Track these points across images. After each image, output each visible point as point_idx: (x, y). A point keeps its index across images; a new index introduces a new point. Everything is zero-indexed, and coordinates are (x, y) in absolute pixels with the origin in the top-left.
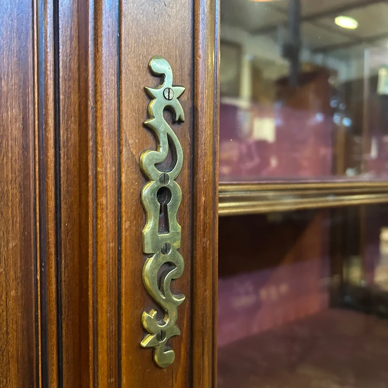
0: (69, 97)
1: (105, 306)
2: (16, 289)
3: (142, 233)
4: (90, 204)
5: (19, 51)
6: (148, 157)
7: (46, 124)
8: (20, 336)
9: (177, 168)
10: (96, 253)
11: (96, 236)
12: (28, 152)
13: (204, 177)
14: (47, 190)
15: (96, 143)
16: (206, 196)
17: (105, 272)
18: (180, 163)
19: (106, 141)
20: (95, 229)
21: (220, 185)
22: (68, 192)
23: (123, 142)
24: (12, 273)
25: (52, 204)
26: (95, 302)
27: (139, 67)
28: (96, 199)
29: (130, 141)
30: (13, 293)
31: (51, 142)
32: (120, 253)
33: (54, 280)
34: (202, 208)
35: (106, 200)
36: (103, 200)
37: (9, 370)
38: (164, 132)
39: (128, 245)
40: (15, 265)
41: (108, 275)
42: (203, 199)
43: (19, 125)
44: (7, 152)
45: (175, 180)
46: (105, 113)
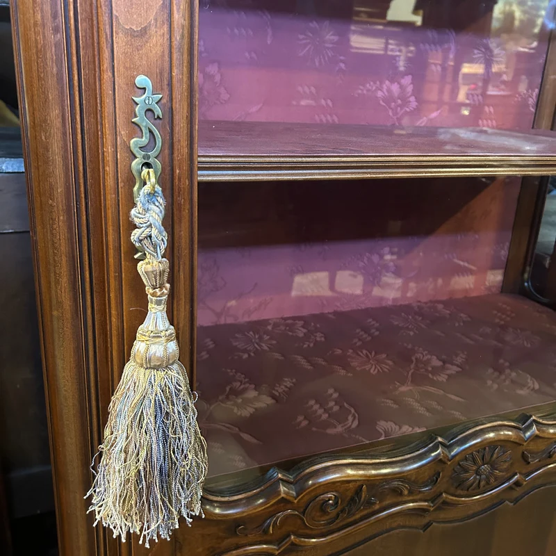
0: (89, 102)
1: (111, 231)
2: (63, 216)
3: (132, 191)
4: (101, 170)
5: (57, 74)
6: (134, 142)
7: (76, 119)
8: (67, 242)
9: (156, 150)
10: (105, 200)
11: (104, 190)
12: (66, 136)
13: (178, 156)
14: (78, 159)
15: (102, 133)
16: (180, 169)
17: (110, 211)
18: (158, 147)
19: (107, 132)
20: (104, 185)
21: (199, 156)
22: (90, 161)
23: (118, 133)
24: (60, 206)
25: (81, 168)
26: (106, 228)
27: (127, 84)
28: (104, 168)
29: (122, 133)
30: (61, 218)
31: (79, 131)
32: (118, 200)
33: (84, 213)
34: (177, 177)
35: (110, 169)
36: (107, 168)
37: (62, 260)
38: (146, 127)
39: (123, 196)
40: (62, 202)
41: (112, 213)
42: (178, 171)
43: (60, 120)
44: (54, 136)
45: (156, 158)
46: (106, 114)
